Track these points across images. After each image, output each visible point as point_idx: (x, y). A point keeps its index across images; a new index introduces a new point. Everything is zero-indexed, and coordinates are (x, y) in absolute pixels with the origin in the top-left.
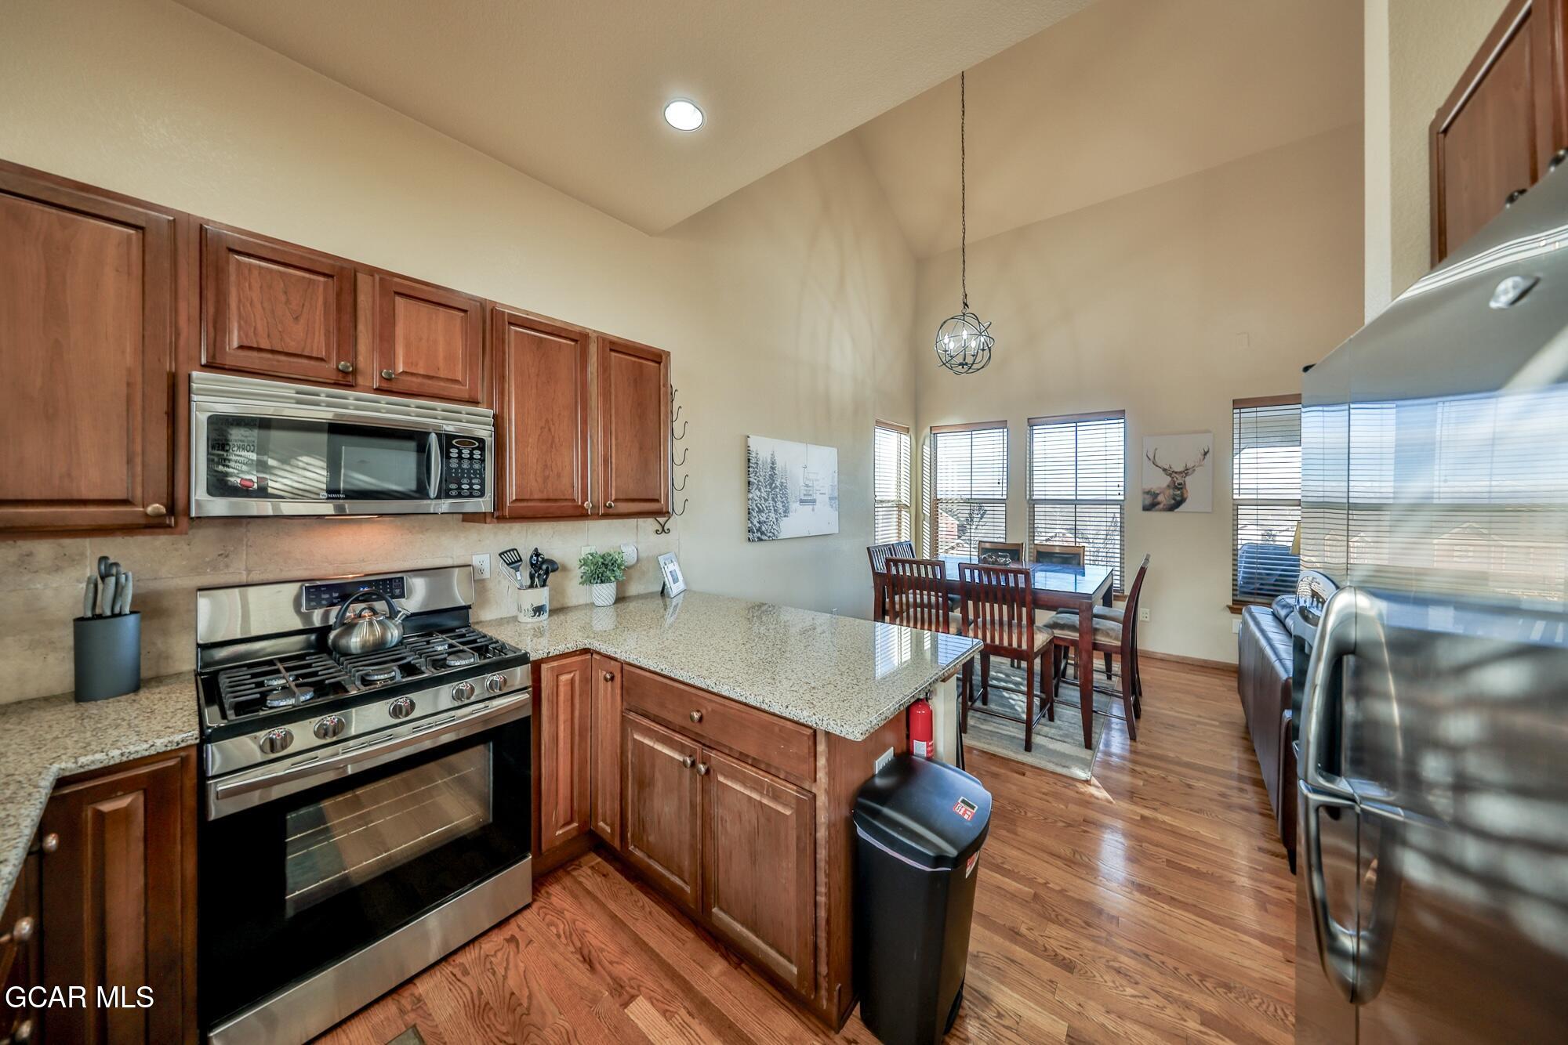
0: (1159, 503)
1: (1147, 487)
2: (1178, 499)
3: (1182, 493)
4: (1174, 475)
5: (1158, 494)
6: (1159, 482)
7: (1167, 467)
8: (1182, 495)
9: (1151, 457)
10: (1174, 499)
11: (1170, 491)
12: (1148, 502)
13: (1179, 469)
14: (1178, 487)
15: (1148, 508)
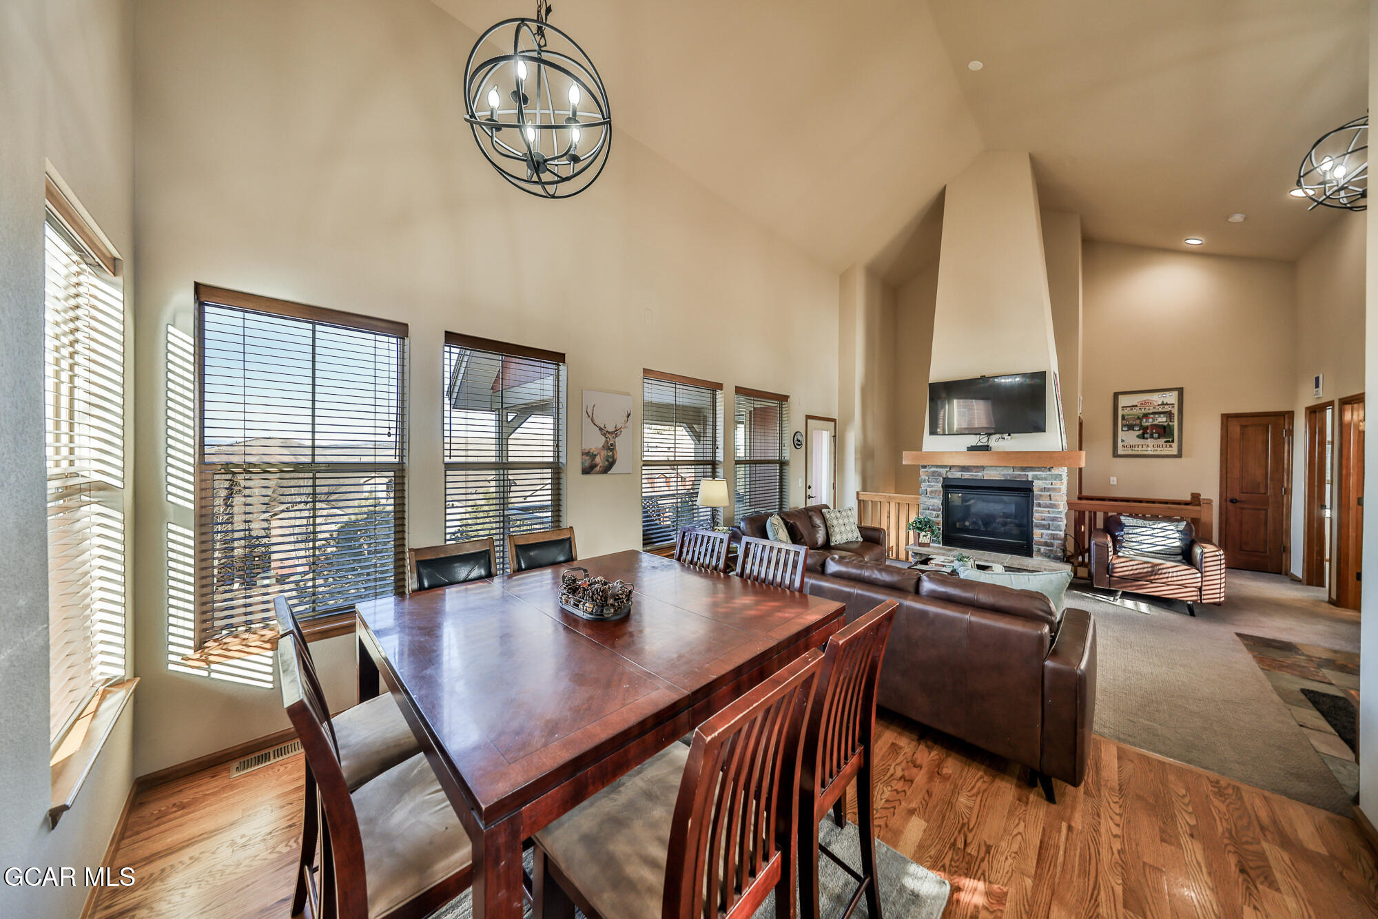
0: (596, 466)
1: (586, 447)
2: (610, 460)
3: (613, 454)
4: (608, 435)
5: (596, 455)
6: (595, 442)
7: (602, 426)
8: (613, 457)
9: (590, 414)
10: (608, 461)
11: (604, 453)
12: (587, 464)
13: (611, 429)
14: (610, 448)
15: (587, 471)
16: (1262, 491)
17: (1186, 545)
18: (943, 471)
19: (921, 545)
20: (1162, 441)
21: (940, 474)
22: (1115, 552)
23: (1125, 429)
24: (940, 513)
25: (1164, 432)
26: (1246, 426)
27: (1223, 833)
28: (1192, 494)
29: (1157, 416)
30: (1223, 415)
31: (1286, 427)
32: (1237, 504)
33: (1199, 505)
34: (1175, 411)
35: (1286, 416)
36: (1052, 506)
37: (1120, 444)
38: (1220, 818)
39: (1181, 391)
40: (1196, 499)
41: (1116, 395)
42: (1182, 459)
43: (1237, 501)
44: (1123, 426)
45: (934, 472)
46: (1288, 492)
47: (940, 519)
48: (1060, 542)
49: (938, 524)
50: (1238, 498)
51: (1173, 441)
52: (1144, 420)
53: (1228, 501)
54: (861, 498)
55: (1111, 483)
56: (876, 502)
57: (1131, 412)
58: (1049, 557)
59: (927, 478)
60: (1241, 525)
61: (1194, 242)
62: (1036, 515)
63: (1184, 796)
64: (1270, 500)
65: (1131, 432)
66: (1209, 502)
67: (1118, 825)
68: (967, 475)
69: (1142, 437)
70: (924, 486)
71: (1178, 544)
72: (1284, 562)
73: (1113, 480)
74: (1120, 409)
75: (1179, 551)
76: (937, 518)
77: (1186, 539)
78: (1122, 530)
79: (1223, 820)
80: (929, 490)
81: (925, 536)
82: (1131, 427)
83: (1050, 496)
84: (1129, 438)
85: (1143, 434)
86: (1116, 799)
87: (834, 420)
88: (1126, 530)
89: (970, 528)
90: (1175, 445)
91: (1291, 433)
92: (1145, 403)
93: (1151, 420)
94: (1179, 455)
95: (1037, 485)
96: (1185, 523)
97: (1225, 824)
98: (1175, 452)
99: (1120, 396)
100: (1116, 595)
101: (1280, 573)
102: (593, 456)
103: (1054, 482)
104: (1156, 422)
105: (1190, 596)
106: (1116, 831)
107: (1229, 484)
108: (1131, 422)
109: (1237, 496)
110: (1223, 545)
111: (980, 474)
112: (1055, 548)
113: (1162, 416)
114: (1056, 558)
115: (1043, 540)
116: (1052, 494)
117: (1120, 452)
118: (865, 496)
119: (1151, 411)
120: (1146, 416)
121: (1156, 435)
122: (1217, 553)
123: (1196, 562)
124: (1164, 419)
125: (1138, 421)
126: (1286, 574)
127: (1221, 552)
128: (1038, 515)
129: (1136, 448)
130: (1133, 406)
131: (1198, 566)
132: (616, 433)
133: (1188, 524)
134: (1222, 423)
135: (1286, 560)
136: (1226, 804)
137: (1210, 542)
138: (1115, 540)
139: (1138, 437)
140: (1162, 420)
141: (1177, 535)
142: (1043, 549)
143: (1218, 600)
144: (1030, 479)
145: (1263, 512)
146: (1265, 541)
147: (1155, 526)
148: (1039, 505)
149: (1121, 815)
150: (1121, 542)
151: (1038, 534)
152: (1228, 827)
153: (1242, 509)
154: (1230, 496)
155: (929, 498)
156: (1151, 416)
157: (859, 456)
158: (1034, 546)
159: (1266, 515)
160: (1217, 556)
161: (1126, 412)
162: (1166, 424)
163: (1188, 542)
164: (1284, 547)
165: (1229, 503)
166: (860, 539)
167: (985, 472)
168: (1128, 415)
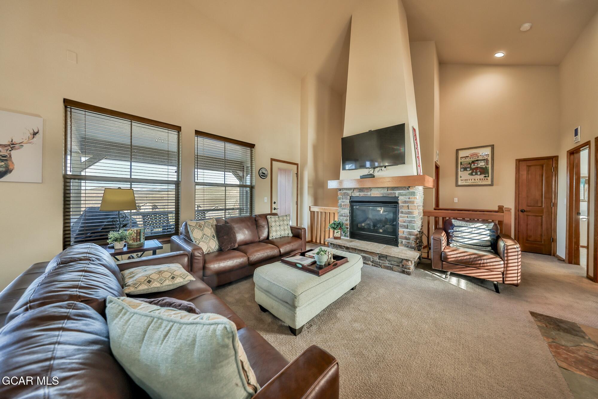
2: (3, 169)
8: (7, 166)
16: (540, 205)
17: (493, 239)
18: (349, 192)
19: (336, 238)
20: (482, 176)
21: (348, 195)
22: (448, 244)
23: (462, 170)
24: (348, 218)
25: (484, 171)
26: (530, 166)
28: (499, 206)
29: (479, 162)
30: (516, 160)
31: (554, 165)
32: (525, 213)
33: (503, 212)
34: (490, 159)
35: (554, 159)
36: (409, 213)
37: (459, 179)
39: (492, 147)
40: (501, 209)
41: (457, 151)
42: (494, 186)
43: (525, 211)
44: (461, 168)
45: (345, 193)
46: (555, 205)
47: (348, 222)
48: (414, 237)
49: (347, 225)
50: (525, 210)
51: (488, 176)
52: (473, 165)
53: (520, 211)
54: (312, 210)
55: (455, 201)
56: (323, 212)
57: (465, 160)
58: (408, 247)
59: (341, 197)
60: (527, 225)
61: (499, 55)
62: (400, 219)
64: (544, 210)
65: (465, 171)
66: (509, 210)
68: (362, 194)
69: (471, 174)
70: (340, 201)
71: (488, 238)
72: (552, 249)
73: (456, 200)
74: (459, 159)
75: (489, 244)
76: (346, 221)
77: (494, 235)
78: (453, 229)
80: (342, 204)
81: (337, 232)
82: (465, 169)
83: (408, 206)
84: (464, 176)
85: (472, 173)
87: (297, 164)
88: (455, 229)
89: (366, 227)
90: (489, 178)
91: (556, 168)
92: (472, 155)
93: (476, 165)
94: (492, 185)
95: (401, 199)
96: (493, 224)
98: (490, 183)
99: (459, 151)
100: (446, 275)
101: (550, 254)
103: (410, 197)
104: (479, 166)
105: (495, 277)
107: (520, 201)
108: (465, 166)
109: (525, 208)
110: (517, 239)
111: (369, 193)
112: (411, 241)
113: (482, 162)
114: (412, 248)
115: (404, 236)
116: (410, 205)
117: (460, 183)
118: (315, 209)
119: (476, 159)
120: (473, 162)
121: (479, 173)
122: (515, 246)
123: (500, 253)
124: (483, 164)
125: (469, 166)
126: (554, 255)
127: (518, 246)
128: (402, 219)
129: (468, 181)
130: (466, 157)
131: (502, 255)
133: (495, 225)
134: (516, 165)
135: (554, 247)
137: (509, 237)
138: (449, 236)
139: (469, 174)
140: (482, 164)
141: (488, 232)
142: (404, 241)
143: (516, 282)
144: (397, 196)
145: (540, 217)
146: (541, 235)
147: (472, 226)
148: (402, 213)
150: (452, 237)
151: (402, 232)
153: (527, 215)
154: (521, 208)
155: (343, 209)
156: (477, 162)
157: (311, 185)
158: (399, 239)
159: (542, 219)
160: (515, 248)
161: (463, 160)
162: (484, 166)
163: (495, 238)
164: (553, 239)
165: (520, 212)
166: (291, 235)
167: (372, 192)
168: (464, 162)
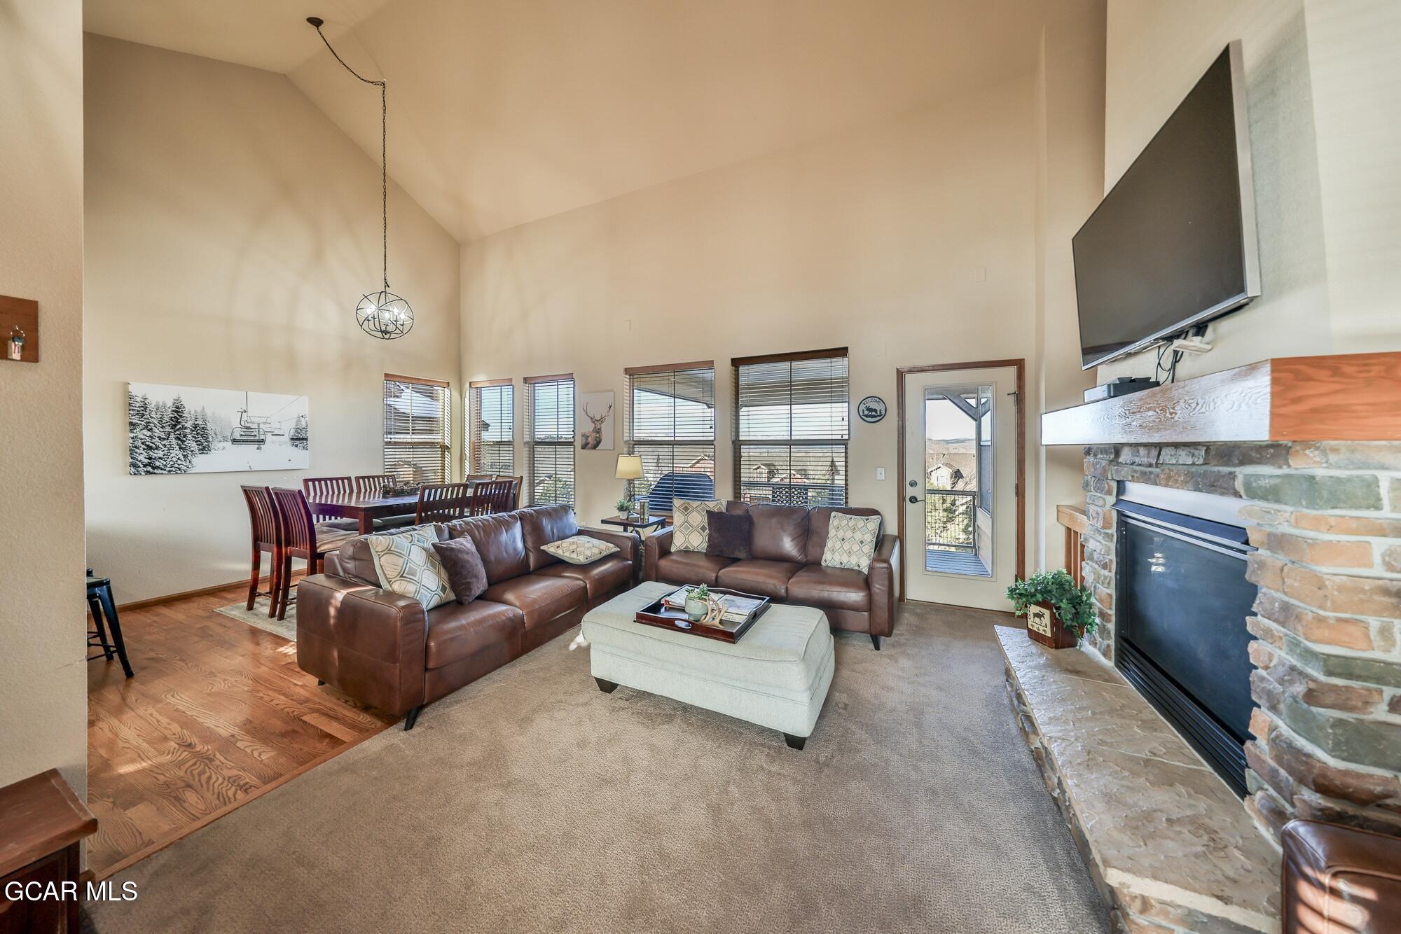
0: (589, 444)
1: (583, 431)
2: (598, 440)
3: (600, 436)
4: (596, 422)
7: (593, 417)
8: (599, 438)
9: (585, 409)
11: (594, 435)
12: (583, 443)
13: (598, 418)
14: (598, 431)
15: (584, 447)
27: (214, 755)
38: (223, 763)
63: (260, 755)
67: (277, 705)
79: (220, 764)
86: (295, 713)
97: (218, 762)
102: (587, 437)
106: (275, 702)
132: (601, 420)
136: (226, 778)
149: (282, 709)
152: (213, 763)
